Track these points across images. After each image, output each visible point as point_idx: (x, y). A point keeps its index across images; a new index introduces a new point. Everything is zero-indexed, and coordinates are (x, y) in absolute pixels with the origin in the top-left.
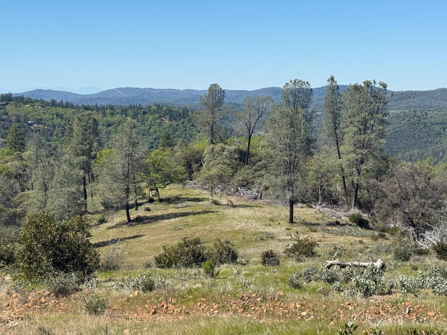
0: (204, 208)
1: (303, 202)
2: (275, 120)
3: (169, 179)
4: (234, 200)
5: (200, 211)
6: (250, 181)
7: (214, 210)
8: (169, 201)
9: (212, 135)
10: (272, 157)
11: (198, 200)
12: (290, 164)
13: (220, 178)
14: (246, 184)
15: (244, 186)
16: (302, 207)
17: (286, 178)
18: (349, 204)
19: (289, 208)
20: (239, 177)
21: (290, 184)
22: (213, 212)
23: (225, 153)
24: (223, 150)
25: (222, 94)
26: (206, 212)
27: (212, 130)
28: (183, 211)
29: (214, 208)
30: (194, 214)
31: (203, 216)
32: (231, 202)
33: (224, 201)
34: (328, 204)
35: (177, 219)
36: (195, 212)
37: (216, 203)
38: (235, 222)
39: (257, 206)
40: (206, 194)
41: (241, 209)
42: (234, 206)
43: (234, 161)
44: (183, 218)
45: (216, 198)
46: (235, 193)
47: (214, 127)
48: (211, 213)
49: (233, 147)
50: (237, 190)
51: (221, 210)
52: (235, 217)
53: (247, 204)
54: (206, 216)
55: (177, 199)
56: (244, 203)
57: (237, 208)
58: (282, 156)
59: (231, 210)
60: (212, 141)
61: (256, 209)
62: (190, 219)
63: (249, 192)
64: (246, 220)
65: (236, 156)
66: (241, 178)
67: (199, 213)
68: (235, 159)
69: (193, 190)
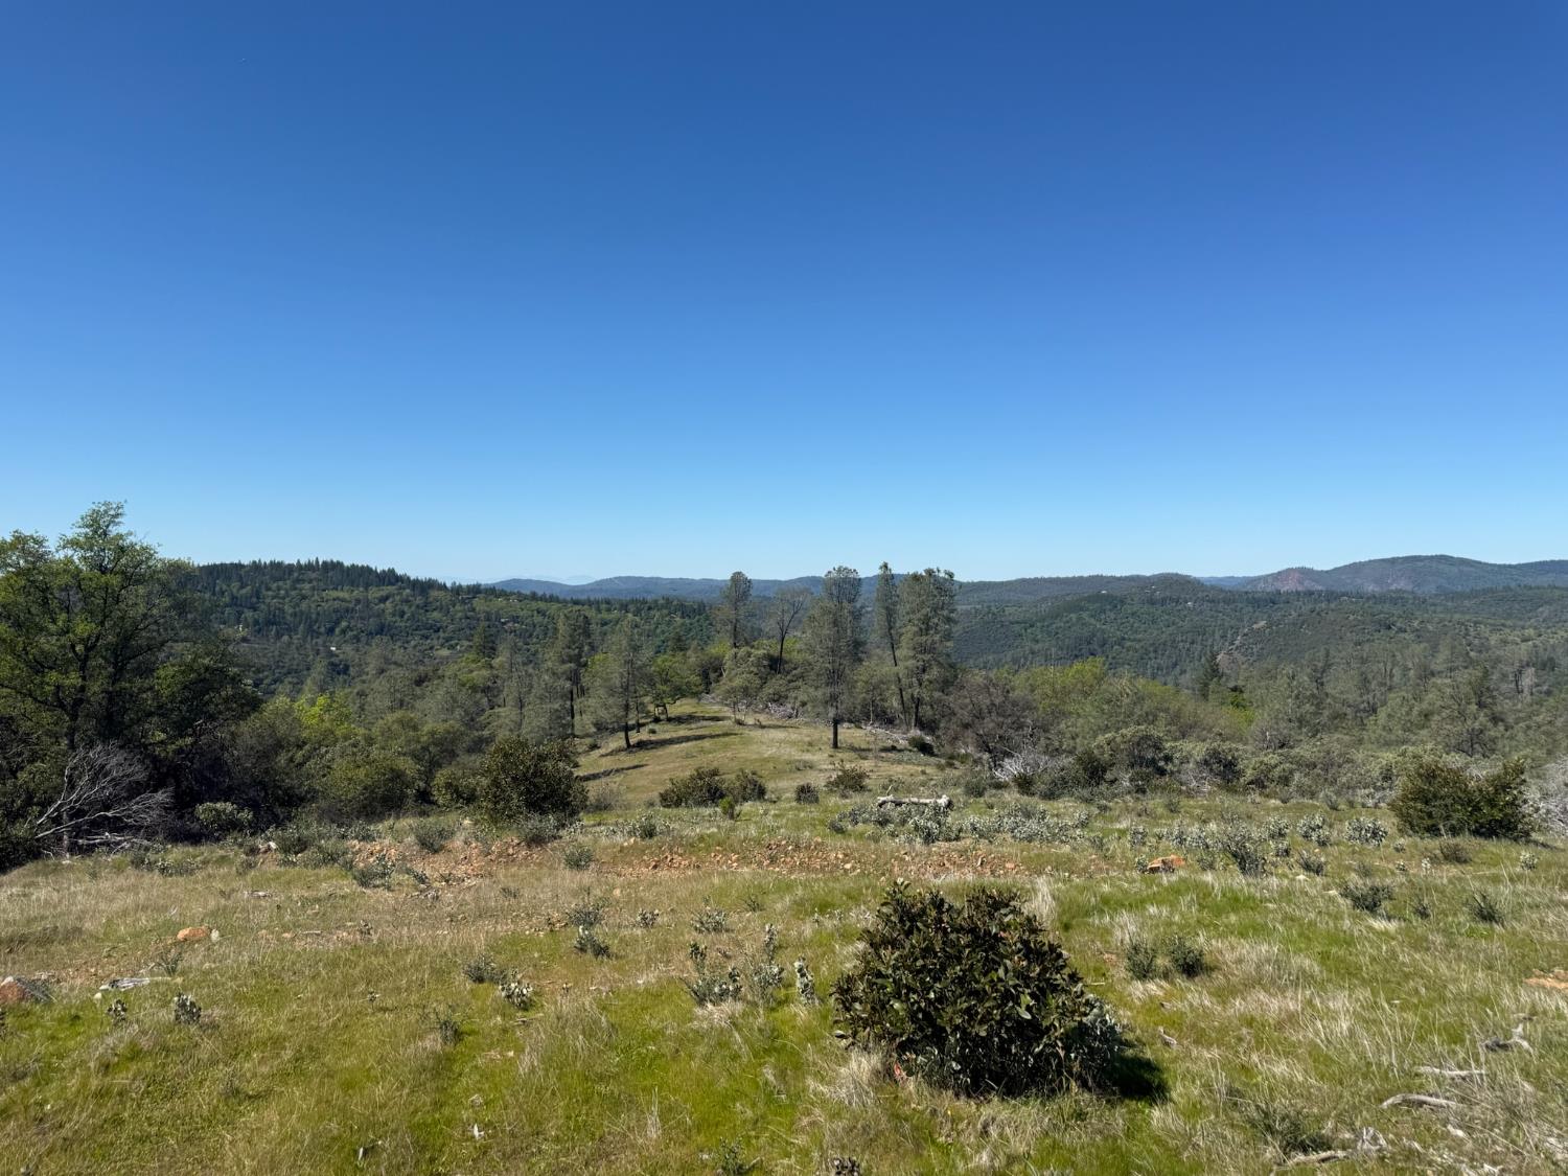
0: (725, 730)
1: (850, 721)
2: (814, 618)
3: (680, 692)
4: (763, 718)
5: (720, 733)
6: (783, 694)
7: (737, 732)
8: (679, 720)
9: (735, 638)
10: (810, 664)
12: (834, 672)
13: (746, 692)
14: (778, 699)
15: (775, 701)
16: (848, 728)
17: (829, 690)
18: (908, 724)
19: (832, 728)
20: (768, 690)
21: (834, 698)
22: (736, 734)
23: (751, 659)
24: (749, 655)
26: (726, 735)
27: (735, 630)
28: (698, 734)
29: (737, 728)
30: (712, 737)
31: (722, 739)
32: (758, 721)
33: (750, 721)
34: (882, 724)
35: (690, 744)
36: (713, 734)
37: (740, 723)
38: (764, 747)
39: (792, 727)
40: (727, 711)
41: (772, 730)
42: (763, 727)
43: (763, 669)
44: (698, 742)
45: (739, 716)
46: (763, 710)
47: (738, 626)
48: (733, 736)
49: (761, 652)
50: (767, 706)
51: (746, 731)
52: (763, 740)
53: (779, 723)
54: (727, 739)
55: (690, 719)
56: (775, 723)
57: (766, 729)
58: (823, 663)
59: (759, 732)
60: (735, 644)
61: (791, 730)
62: (706, 743)
63: (782, 708)
64: (778, 744)
65: (765, 663)
66: (771, 691)
67: (718, 736)
68: (765, 666)
69: (711, 706)
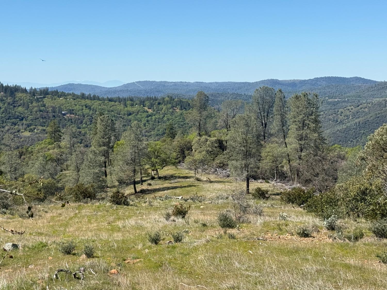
0: (189, 183)
2: (235, 122)
3: (165, 163)
4: (212, 177)
5: (186, 185)
6: (225, 163)
7: (196, 185)
8: (165, 178)
9: (200, 130)
10: (233, 148)
11: (187, 177)
12: (247, 152)
13: (203, 162)
14: (223, 166)
15: (220, 167)
16: (261, 183)
17: (244, 162)
18: (293, 180)
19: (246, 183)
20: (217, 161)
21: (246, 166)
22: (195, 186)
23: (208, 143)
24: (207, 140)
25: (207, 98)
26: (190, 186)
27: (199, 126)
28: (174, 186)
29: (197, 183)
30: (181, 187)
31: (187, 189)
32: (209, 179)
33: (204, 178)
35: (169, 191)
36: (183, 186)
37: (198, 180)
38: (209, 193)
39: (228, 182)
40: (192, 173)
41: (216, 184)
42: (211, 182)
43: (214, 148)
44: (173, 190)
45: (198, 176)
46: (214, 172)
47: (201, 123)
48: (193, 187)
49: (214, 139)
50: (216, 170)
51: (201, 184)
52: (210, 189)
53: (221, 180)
54: (189, 189)
55: (172, 177)
56: (220, 180)
57: (213, 183)
58: (240, 147)
59: (208, 185)
60: (199, 134)
61: (227, 184)
62: (178, 191)
63: (224, 171)
64: (217, 191)
65: (216, 145)
66: (218, 162)
67: (185, 187)
68: (216, 147)
69: (183, 170)
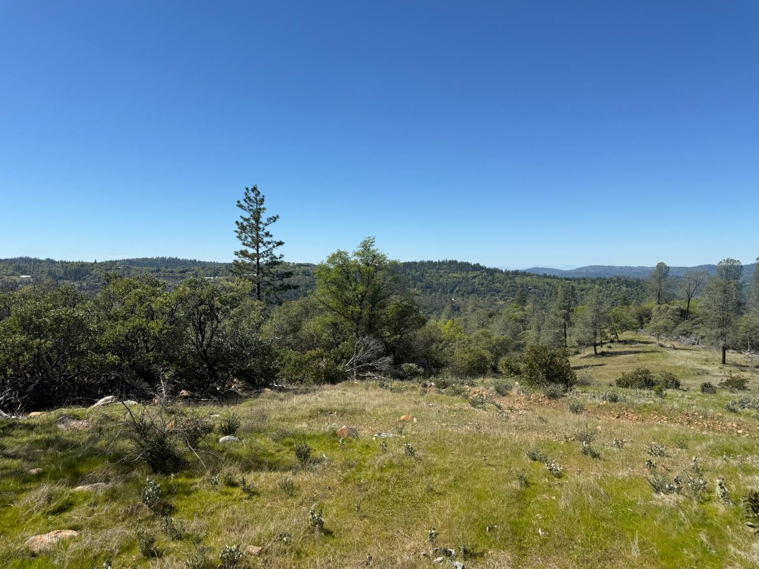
0: (652, 349)
1: (734, 349)
2: (710, 288)
3: (625, 327)
4: (676, 344)
5: (649, 350)
6: (689, 331)
7: (659, 350)
8: (625, 342)
9: (659, 298)
10: (707, 315)
11: (647, 343)
12: (723, 320)
13: (665, 328)
14: (686, 334)
15: (684, 335)
16: (733, 353)
17: (720, 330)
19: (722, 353)
20: (680, 328)
21: (723, 335)
22: (659, 352)
23: (669, 311)
24: (667, 308)
25: (667, 269)
26: (653, 352)
27: (659, 294)
28: (636, 350)
29: (660, 349)
30: (644, 352)
31: (651, 354)
32: (673, 345)
33: (668, 345)
34: (756, 352)
35: (632, 355)
36: (645, 351)
37: (661, 346)
38: (677, 360)
39: (695, 350)
40: (653, 339)
41: (681, 351)
42: (676, 349)
43: (676, 317)
44: (636, 355)
45: (661, 342)
46: (676, 339)
47: (661, 292)
48: (658, 353)
49: (675, 307)
50: (679, 338)
51: (665, 350)
52: (676, 356)
53: (687, 347)
54: (653, 354)
55: (632, 342)
56: (684, 347)
57: (677, 351)
58: (716, 314)
59: (674, 352)
60: (659, 302)
61: (694, 351)
62: (641, 356)
63: (688, 339)
64: (686, 359)
65: (678, 313)
66: (681, 329)
67: (648, 352)
68: (677, 315)
69: (643, 335)
